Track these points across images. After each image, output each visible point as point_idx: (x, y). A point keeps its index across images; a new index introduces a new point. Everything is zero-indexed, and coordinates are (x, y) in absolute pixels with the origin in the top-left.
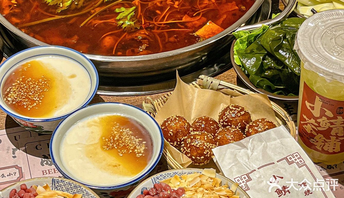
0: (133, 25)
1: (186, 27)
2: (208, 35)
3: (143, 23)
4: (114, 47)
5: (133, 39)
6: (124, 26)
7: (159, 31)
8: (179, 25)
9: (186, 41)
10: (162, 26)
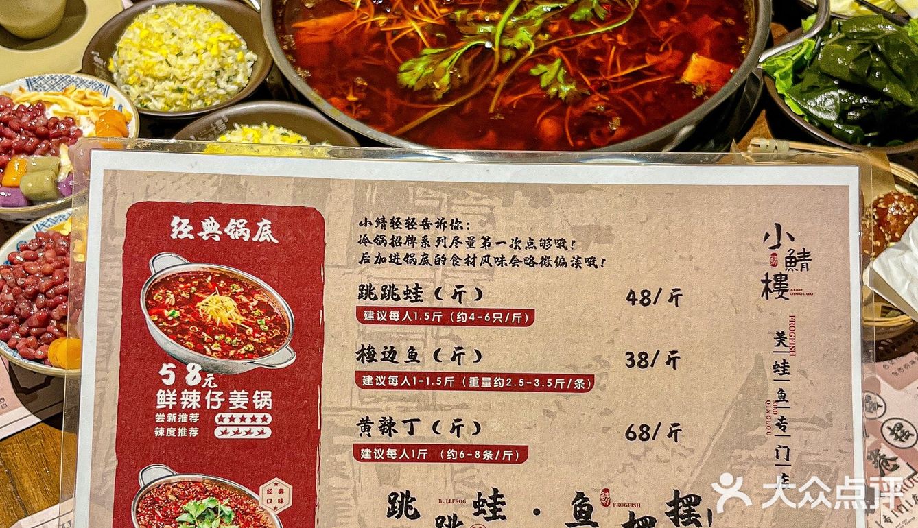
0: (576, 90)
1: (659, 74)
2: (703, 78)
3: (589, 84)
4: (565, 133)
5: (588, 114)
6: (562, 96)
7: (620, 90)
8: (647, 73)
9: (674, 96)
10: (620, 80)
